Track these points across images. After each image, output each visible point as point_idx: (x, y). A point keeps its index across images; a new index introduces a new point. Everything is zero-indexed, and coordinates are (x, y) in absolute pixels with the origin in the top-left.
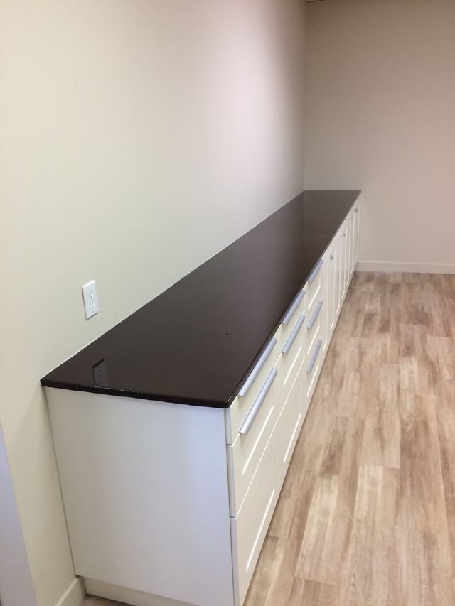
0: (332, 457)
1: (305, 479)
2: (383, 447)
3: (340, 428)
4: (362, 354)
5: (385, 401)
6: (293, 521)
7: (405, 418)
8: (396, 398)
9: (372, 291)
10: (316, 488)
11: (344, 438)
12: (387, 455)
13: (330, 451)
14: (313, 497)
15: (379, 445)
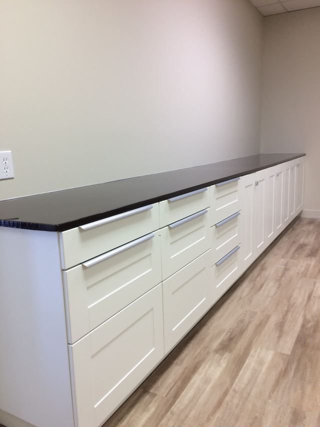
0: (230, 339)
1: (200, 353)
2: (280, 337)
3: (247, 319)
4: (286, 269)
5: (294, 303)
6: (176, 383)
7: (308, 317)
8: (305, 302)
9: (310, 230)
10: (207, 360)
11: (247, 326)
12: (281, 343)
13: (231, 334)
14: (202, 367)
15: (277, 335)
